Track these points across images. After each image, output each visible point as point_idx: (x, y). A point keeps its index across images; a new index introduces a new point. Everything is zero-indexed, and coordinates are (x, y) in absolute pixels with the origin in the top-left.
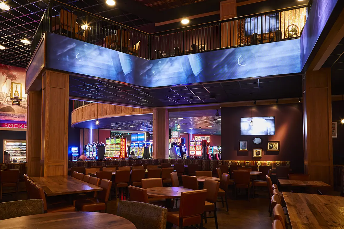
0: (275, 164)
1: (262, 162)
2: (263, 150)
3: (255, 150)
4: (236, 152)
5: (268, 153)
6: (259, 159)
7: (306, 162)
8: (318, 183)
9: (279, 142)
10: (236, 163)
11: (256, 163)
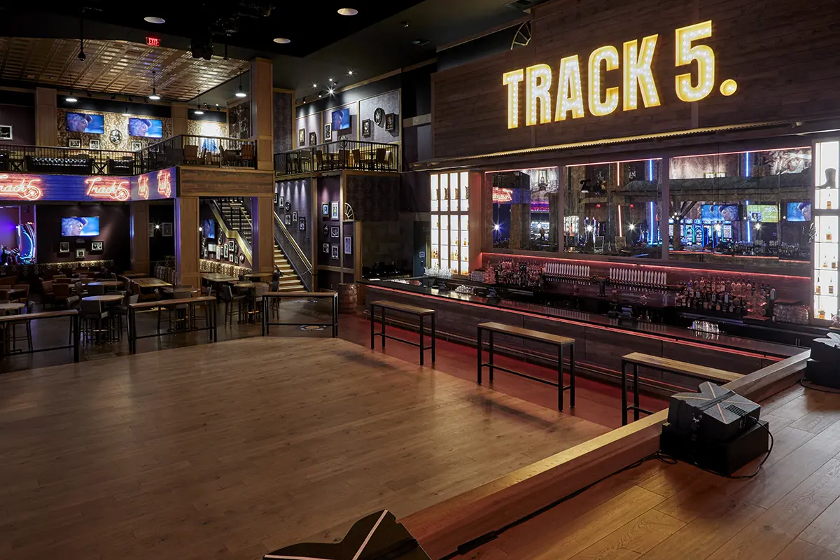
0: (99, 263)
1: (86, 262)
2: (86, 250)
3: (78, 251)
4: (56, 254)
5: (92, 253)
6: (83, 259)
7: (133, 260)
8: (143, 274)
9: (102, 242)
10: (56, 266)
11: (79, 264)
